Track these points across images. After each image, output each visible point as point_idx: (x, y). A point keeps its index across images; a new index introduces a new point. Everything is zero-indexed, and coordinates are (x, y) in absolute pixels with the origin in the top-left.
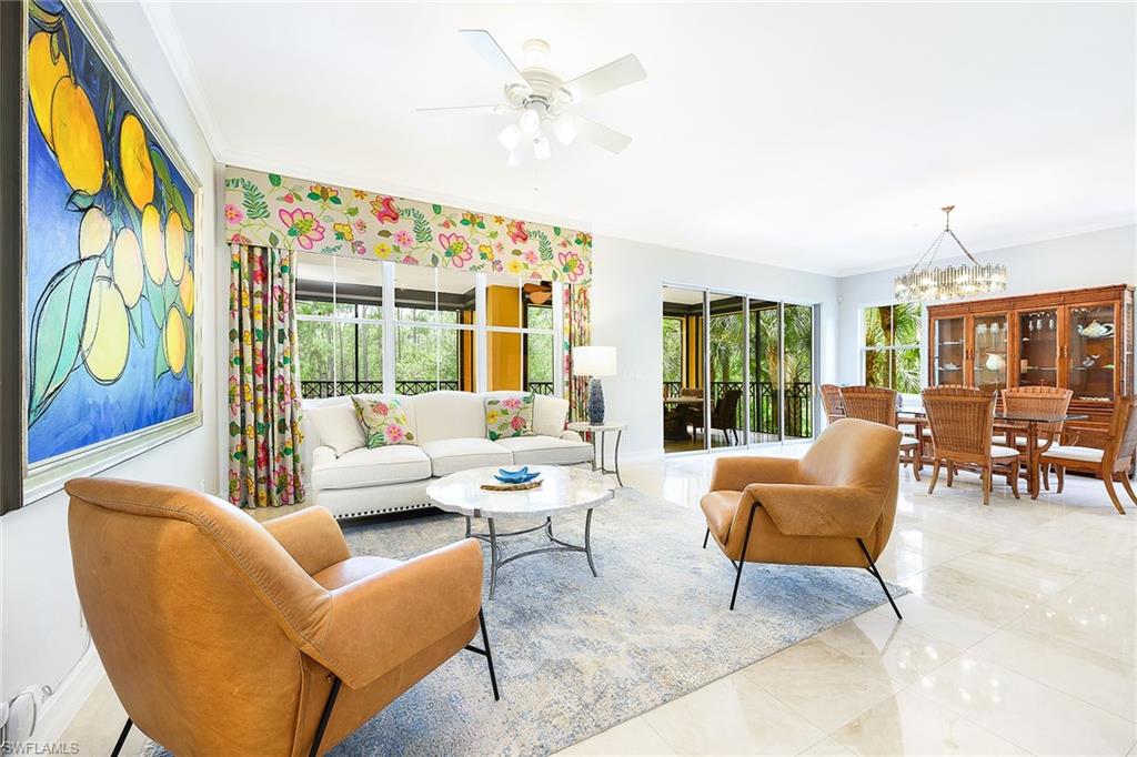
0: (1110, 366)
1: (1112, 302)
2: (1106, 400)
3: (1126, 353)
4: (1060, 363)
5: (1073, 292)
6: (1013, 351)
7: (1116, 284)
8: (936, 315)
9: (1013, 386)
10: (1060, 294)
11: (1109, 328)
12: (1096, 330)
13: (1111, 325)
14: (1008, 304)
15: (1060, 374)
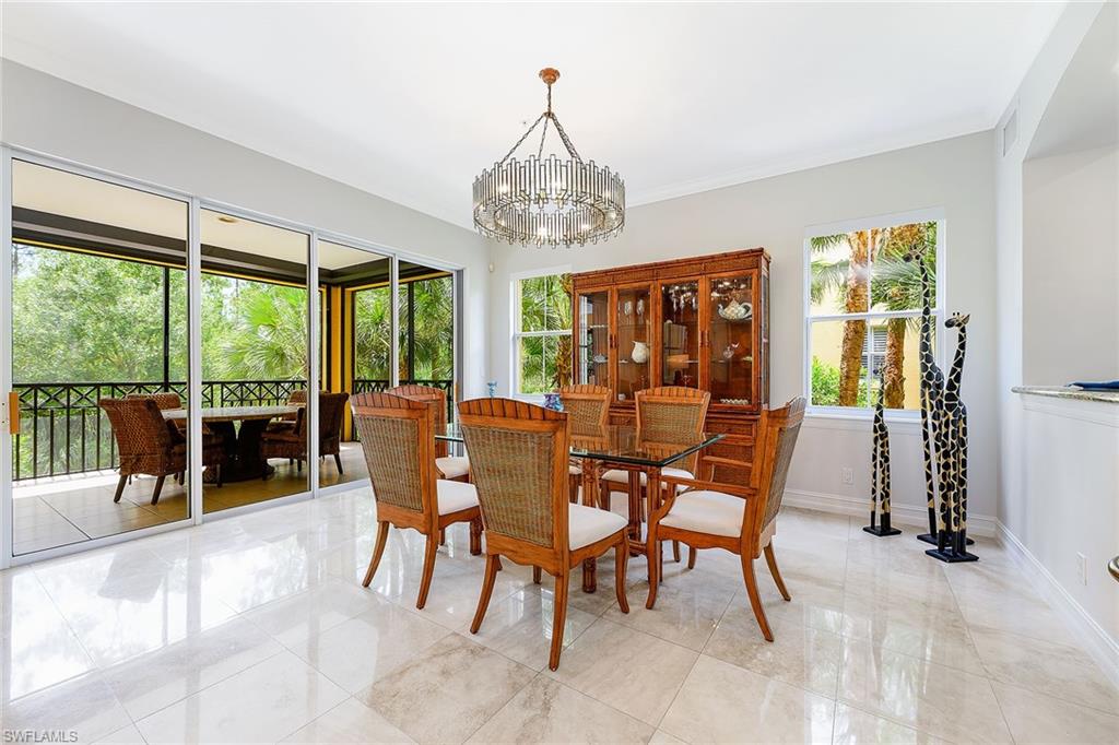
0: (748, 358)
1: (750, 271)
2: (744, 402)
3: (764, 340)
4: (701, 355)
5: (712, 257)
6: (656, 338)
7: (753, 248)
8: (582, 287)
9: (655, 386)
10: (701, 260)
11: (747, 309)
12: (735, 311)
13: (749, 305)
14: (650, 273)
15: (702, 368)
